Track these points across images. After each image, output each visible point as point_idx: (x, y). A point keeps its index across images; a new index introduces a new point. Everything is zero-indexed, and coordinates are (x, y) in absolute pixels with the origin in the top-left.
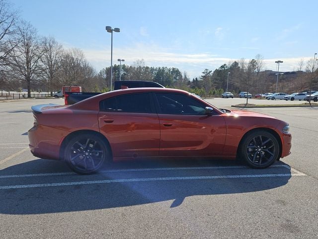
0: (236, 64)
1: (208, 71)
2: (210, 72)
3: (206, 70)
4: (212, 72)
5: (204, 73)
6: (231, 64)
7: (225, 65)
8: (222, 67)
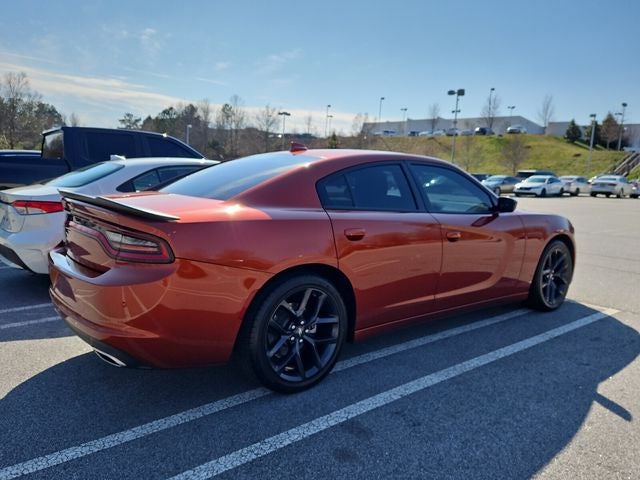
0: (192, 109)
1: (133, 119)
2: (137, 121)
3: (128, 115)
4: (141, 123)
5: (123, 121)
6: (183, 108)
7: (171, 109)
8: (166, 112)
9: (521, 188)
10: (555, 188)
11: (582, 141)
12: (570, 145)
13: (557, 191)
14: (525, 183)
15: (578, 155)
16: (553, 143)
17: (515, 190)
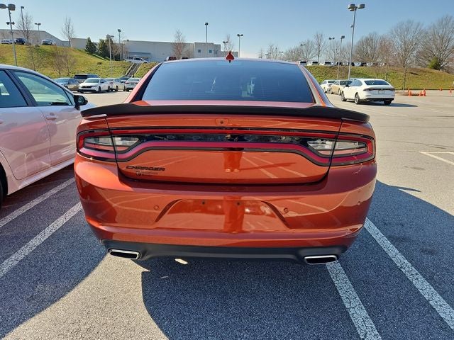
9: (84, 87)
10: (104, 86)
11: (97, 53)
12: (90, 56)
13: (107, 88)
14: (85, 83)
15: (100, 63)
16: (79, 54)
17: (80, 88)
